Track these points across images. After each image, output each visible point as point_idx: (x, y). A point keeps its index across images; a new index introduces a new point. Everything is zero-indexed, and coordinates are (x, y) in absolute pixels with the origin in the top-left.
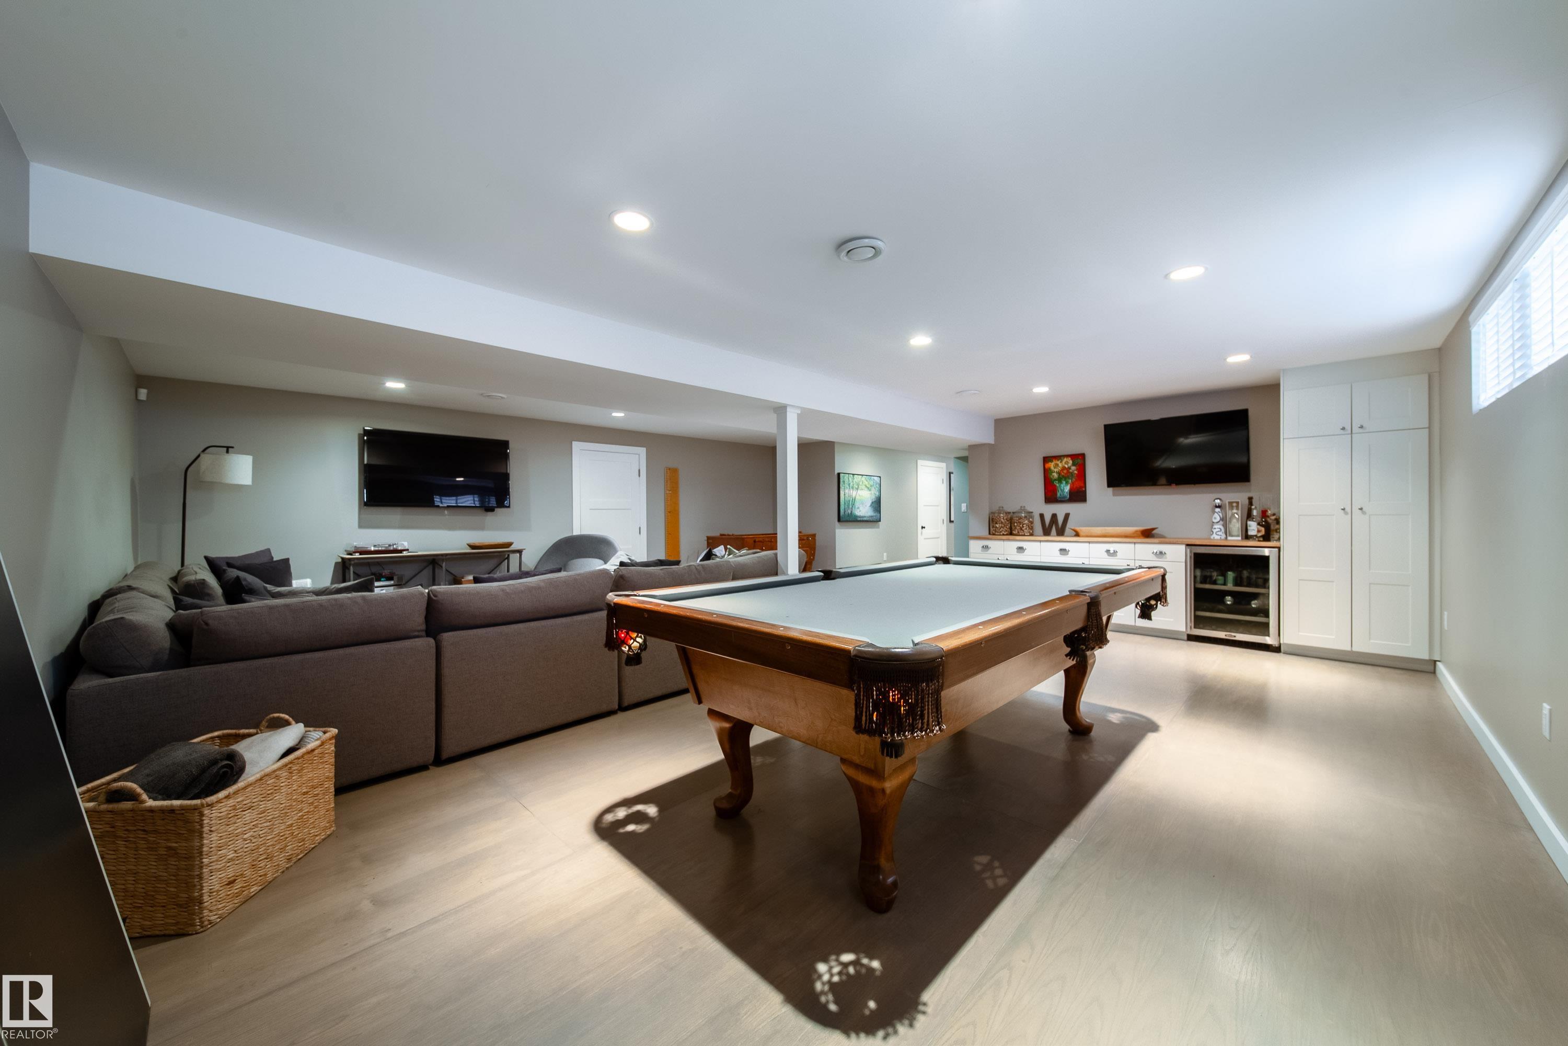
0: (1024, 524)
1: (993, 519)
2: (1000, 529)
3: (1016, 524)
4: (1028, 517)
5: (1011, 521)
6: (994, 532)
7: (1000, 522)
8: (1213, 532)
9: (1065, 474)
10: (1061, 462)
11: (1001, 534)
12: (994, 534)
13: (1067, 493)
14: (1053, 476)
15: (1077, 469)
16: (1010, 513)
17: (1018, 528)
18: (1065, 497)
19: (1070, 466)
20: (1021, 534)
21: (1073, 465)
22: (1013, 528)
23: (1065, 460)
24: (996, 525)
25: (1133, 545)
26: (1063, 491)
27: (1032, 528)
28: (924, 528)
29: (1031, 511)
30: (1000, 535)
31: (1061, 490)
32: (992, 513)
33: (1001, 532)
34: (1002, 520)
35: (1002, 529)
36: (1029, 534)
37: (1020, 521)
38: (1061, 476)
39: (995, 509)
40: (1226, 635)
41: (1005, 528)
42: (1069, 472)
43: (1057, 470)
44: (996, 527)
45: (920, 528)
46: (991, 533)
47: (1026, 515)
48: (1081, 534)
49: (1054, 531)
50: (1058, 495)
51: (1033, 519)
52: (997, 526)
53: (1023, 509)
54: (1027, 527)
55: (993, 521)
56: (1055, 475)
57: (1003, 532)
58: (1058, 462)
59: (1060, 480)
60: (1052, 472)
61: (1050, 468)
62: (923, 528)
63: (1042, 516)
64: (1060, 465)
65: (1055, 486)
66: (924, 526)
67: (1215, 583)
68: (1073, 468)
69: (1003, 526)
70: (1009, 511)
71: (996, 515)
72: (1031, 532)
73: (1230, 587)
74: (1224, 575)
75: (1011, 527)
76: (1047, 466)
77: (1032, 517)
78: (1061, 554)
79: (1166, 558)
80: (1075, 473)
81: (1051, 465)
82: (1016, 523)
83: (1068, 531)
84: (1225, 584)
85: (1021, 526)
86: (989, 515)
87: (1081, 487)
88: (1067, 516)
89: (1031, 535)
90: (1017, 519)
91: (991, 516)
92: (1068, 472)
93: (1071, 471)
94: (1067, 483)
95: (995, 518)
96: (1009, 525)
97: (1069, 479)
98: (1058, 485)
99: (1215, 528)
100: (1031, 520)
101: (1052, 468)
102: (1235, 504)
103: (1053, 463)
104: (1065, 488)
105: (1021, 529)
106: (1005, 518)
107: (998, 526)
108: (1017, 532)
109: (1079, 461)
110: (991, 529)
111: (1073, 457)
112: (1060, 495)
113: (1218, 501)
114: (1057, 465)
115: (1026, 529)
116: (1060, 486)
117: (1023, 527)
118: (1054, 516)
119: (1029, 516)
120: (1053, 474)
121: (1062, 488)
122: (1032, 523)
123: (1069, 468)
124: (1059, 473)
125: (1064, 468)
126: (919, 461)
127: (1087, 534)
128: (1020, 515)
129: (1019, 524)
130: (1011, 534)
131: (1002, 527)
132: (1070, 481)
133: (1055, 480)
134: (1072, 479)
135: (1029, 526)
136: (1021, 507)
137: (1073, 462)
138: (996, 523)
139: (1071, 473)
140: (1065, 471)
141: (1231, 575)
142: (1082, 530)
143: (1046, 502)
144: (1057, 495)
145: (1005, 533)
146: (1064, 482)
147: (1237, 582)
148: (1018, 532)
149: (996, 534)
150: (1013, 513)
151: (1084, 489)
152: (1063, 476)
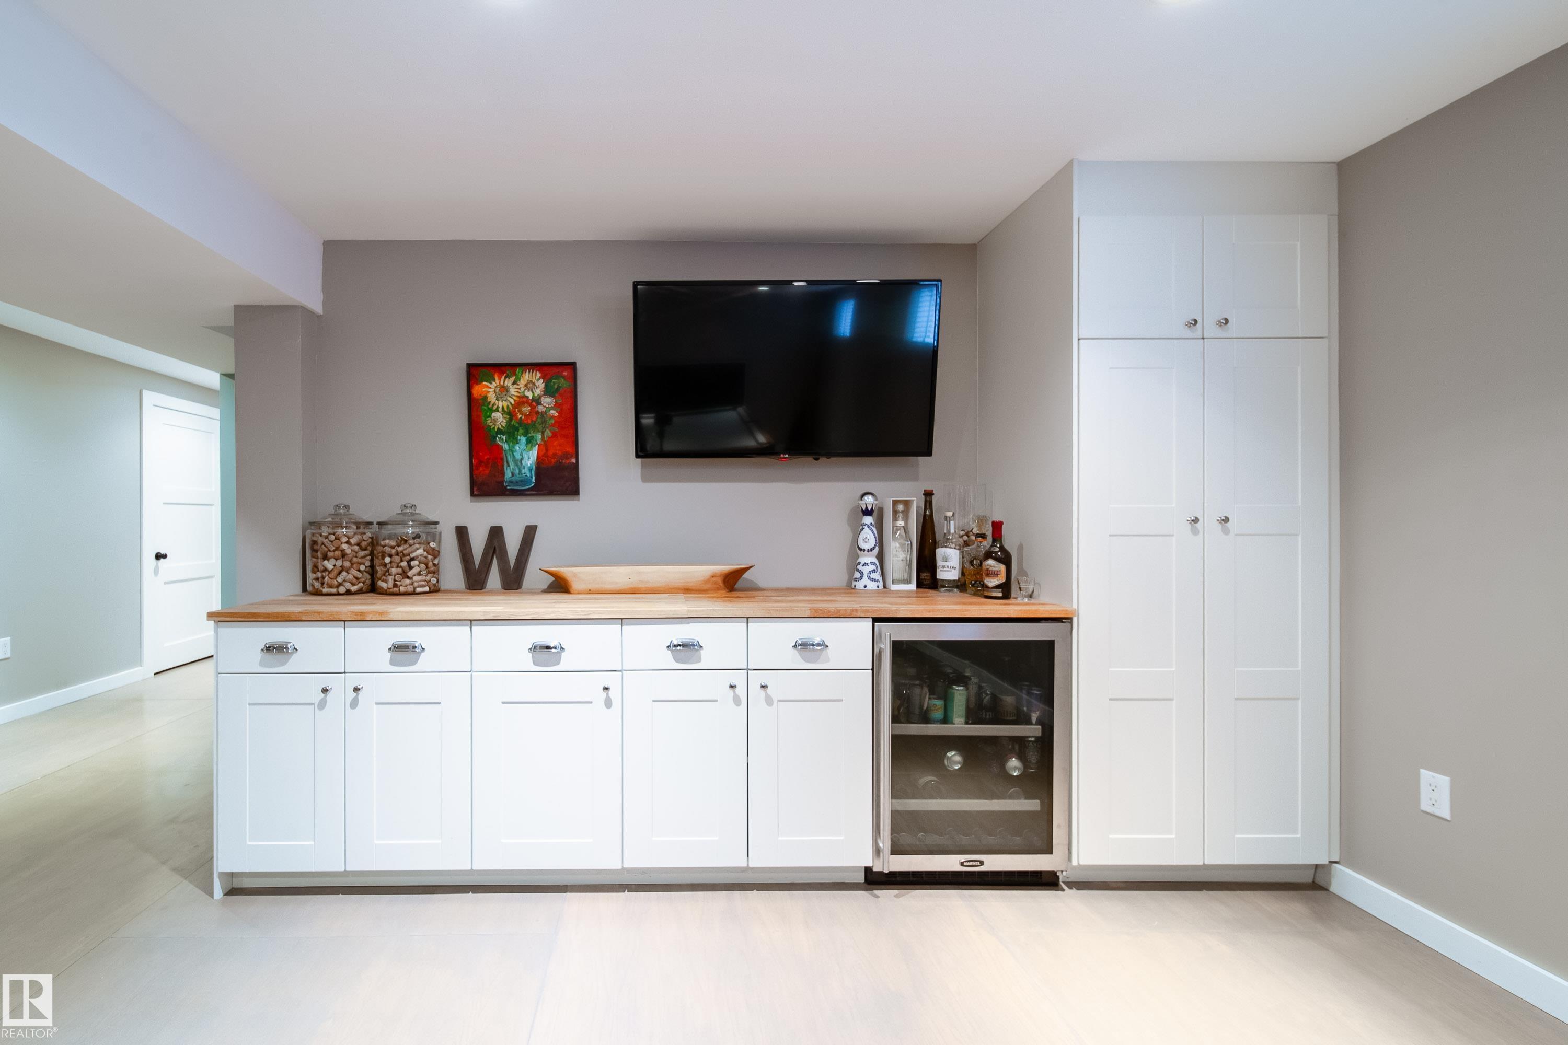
0: (413, 559)
1: (314, 543)
2: (340, 573)
3: (387, 560)
4: (424, 537)
5: (373, 548)
6: (317, 585)
7: (338, 553)
8: (862, 573)
9: (527, 416)
10: (514, 383)
11: (342, 590)
12: (317, 593)
13: (530, 470)
14: (495, 421)
15: (557, 406)
16: (371, 523)
17: (394, 570)
18: (524, 481)
19: (540, 396)
20: (402, 589)
21: (548, 392)
22: (380, 570)
23: (527, 377)
24: (326, 562)
25: (741, 626)
26: (519, 463)
27: (435, 571)
28: (165, 556)
29: (432, 518)
30: (338, 594)
31: (515, 461)
32: (311, 524)
33: (340, 585)
34: (345, 546)
35: (344, 573)
36: (427, 589)
37: (400, 549)
38: (514, 422)
39: (324, 511)
40: (962, 864)
41: (354, 572)
42: (537, 413)
43: (505, 404)
44: (325, 570)
45: (149, 557)
46: (309, 588)
47: (417, 530)
48: (575, 585)
49: (494, 578)
50: (508, 474)
51: (439, 544)
52: (329, 565)
53: (408, 513)
54: (423, 566)
55: (314, 551)
56: (500, 419)
57: (348, 585)
58: (508, 383)
59: (511, 432)
60: (492, 411)
61: (485, 398)
62: (159, 556)
63: (462, 533)
64: (513, 391)
65: (500, 448)
66: (162, 552)
67: (925, 719)
68: (547, 401)
69: (347, 564)
70: (367, 518)
71: (325, 531)
72: (434, 581)
73: (959, 727)
74: (947, 698)
75: (372, 566)
76: (477, 390)
77: (436, 537)
78: (536, 663)
79: (828, 660)
80: (553, 417)
81: (489, 389)
82: (391, 556)
83: (534, 575)
84: (946, 720)
85: (404, 564)
86: (304, 531)
87: (567, 456)
88: (530, 533)
89: (435, 590)
90: (393, 543)
91: (308, 533)
92: (534, 411)
93: (541, 409)
94: (530, 441)
95: (320, 539)
96: (368, 563)
97: (536, 430)
98: (506, 447)
99: (865, 564)
100: (432, 545)
101: (492, 398)
102: (900, 507)
103: (494, 384)
104: (526, 456)
105: (404, 575)
106: (353, 541)
107: (330, 567)
108: (391, 585)
109: (563, 383)
110: (310, 576)
111: (546, 369)
112: (513, 475)
113: (869, 499)
114: (504, 390)
115: (419, 574)
116: (512, 450)
117: (411, 568)
118: (496, 533)
119: (428, 533)
120: (494, 415)
121: (518, 457)
122: (435, 553)
123: (537, 401)
124: (510, 414)
125: (522, 401)
126: (146, 393)
127: (590, 587)
128: (400, 530)
129: (397, 559)
130: (373, 589)
131: (343, 569)
132: (539, 436)
133: (500, 432)
134: (543, 433)
135: (427, 565)
136: (405, 506)
137: (547, 383)
138: (325, 557)
139: (543, 414)
140: (526, 409)
141: (959, 694)
142: (577, 575)
143: (472, 494)
144: (503, 474)
145: (354, 589)
146: (523, 440)
147: (973, 716)
148: (395, 586)
149: (325, 590)
150: (380, 524)
151: (574, 461)
152: (520, 422)
